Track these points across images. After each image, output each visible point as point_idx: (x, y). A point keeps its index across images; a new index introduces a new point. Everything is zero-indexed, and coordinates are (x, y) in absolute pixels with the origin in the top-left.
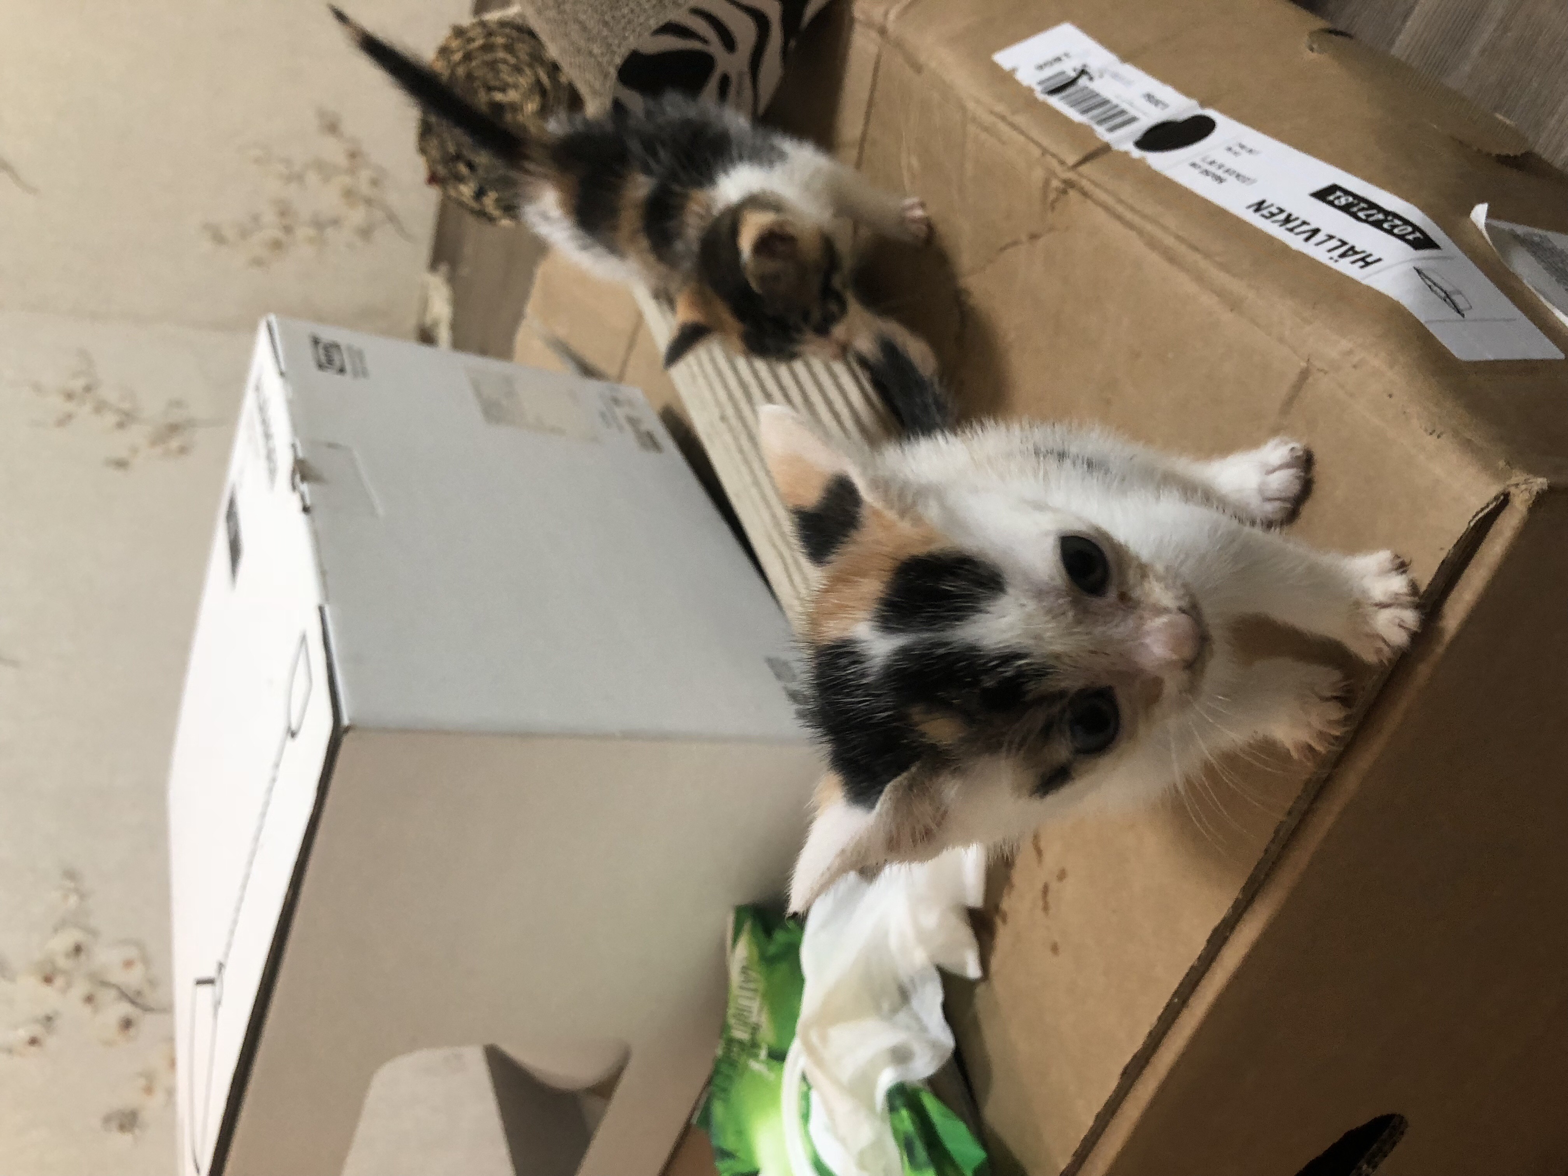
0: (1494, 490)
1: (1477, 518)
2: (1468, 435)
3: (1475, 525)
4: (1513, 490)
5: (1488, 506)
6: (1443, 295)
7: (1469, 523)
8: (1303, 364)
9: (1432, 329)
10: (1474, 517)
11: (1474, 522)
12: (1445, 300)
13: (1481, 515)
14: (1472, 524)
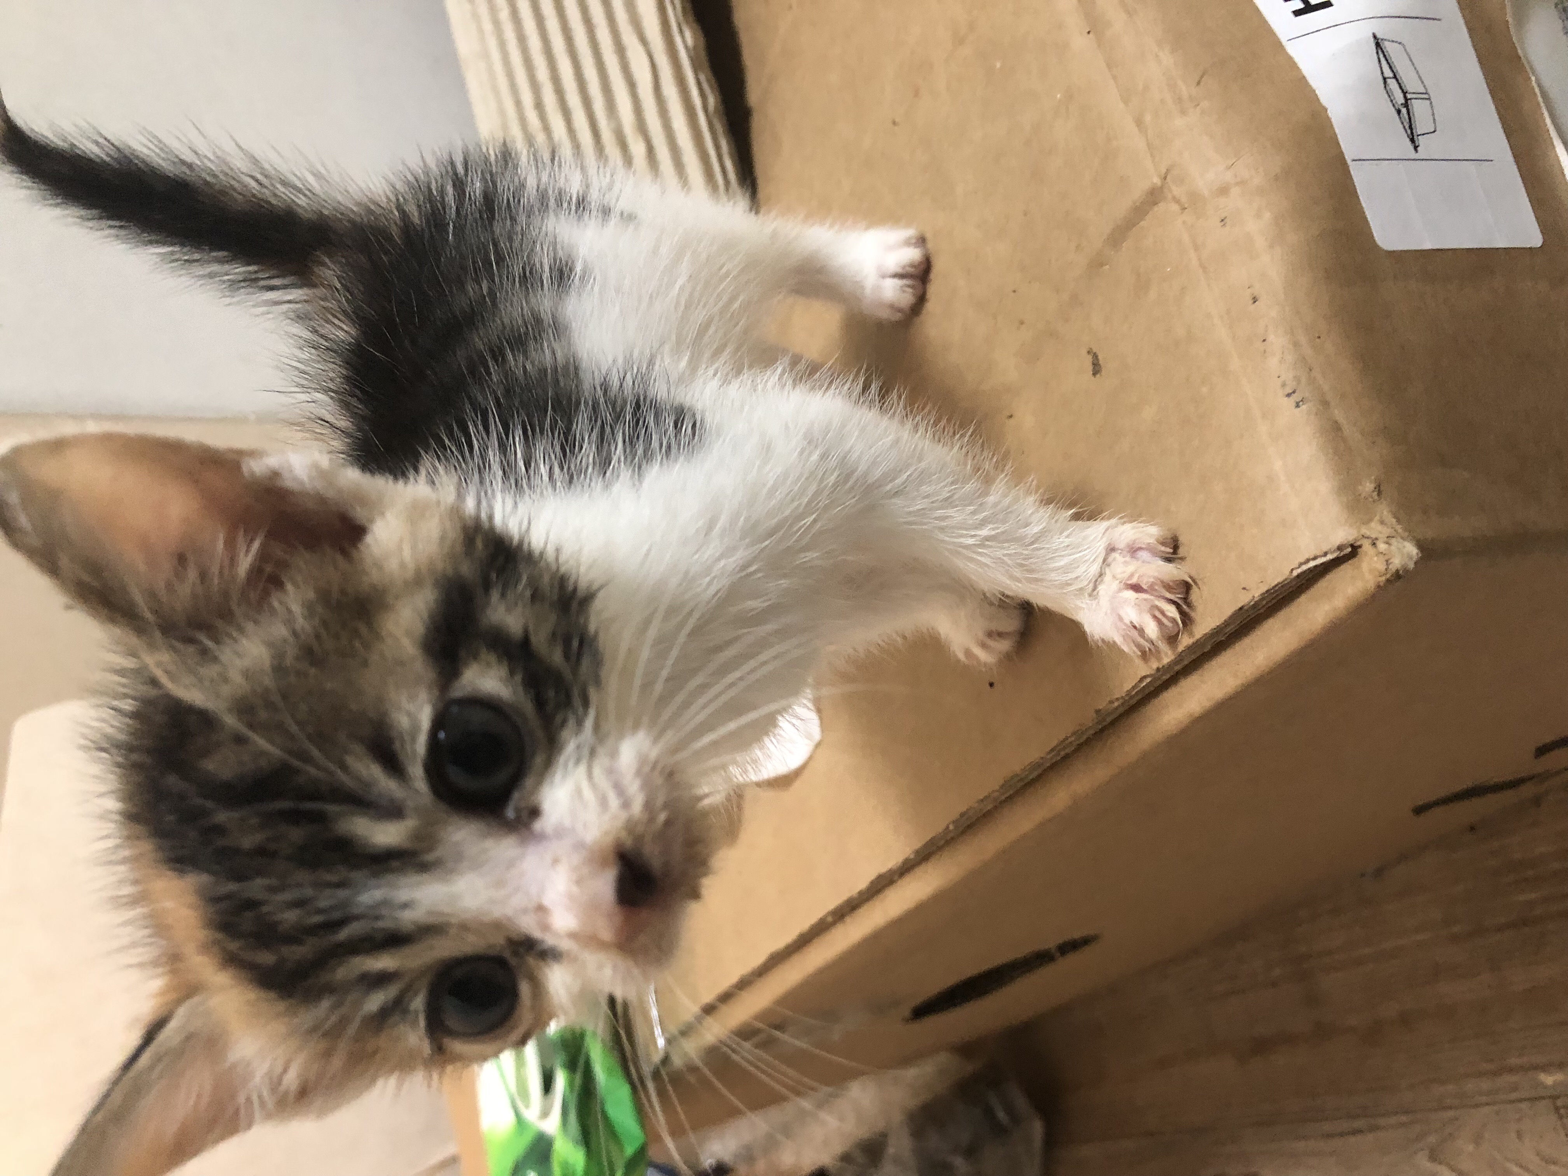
0: (1342, 535)
1: (1305, 568)
2: (1339, 414)
3: (1298, 576)
4: (1366, 545)
5: (1325, 554)
6: (1400, 99)
7: (1292, 570)
8: (1157, 181)
9: (1359, 175)
10: (1301, 564)
11: (1299, 571)
12: (1399, 112)
13: (1312, 564)
14: (1295, 573)
